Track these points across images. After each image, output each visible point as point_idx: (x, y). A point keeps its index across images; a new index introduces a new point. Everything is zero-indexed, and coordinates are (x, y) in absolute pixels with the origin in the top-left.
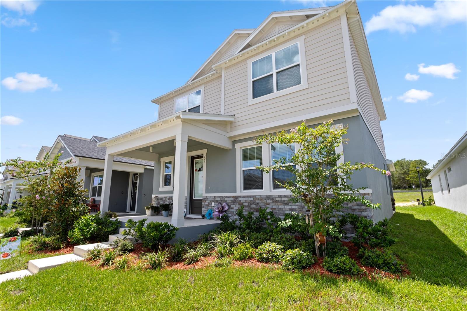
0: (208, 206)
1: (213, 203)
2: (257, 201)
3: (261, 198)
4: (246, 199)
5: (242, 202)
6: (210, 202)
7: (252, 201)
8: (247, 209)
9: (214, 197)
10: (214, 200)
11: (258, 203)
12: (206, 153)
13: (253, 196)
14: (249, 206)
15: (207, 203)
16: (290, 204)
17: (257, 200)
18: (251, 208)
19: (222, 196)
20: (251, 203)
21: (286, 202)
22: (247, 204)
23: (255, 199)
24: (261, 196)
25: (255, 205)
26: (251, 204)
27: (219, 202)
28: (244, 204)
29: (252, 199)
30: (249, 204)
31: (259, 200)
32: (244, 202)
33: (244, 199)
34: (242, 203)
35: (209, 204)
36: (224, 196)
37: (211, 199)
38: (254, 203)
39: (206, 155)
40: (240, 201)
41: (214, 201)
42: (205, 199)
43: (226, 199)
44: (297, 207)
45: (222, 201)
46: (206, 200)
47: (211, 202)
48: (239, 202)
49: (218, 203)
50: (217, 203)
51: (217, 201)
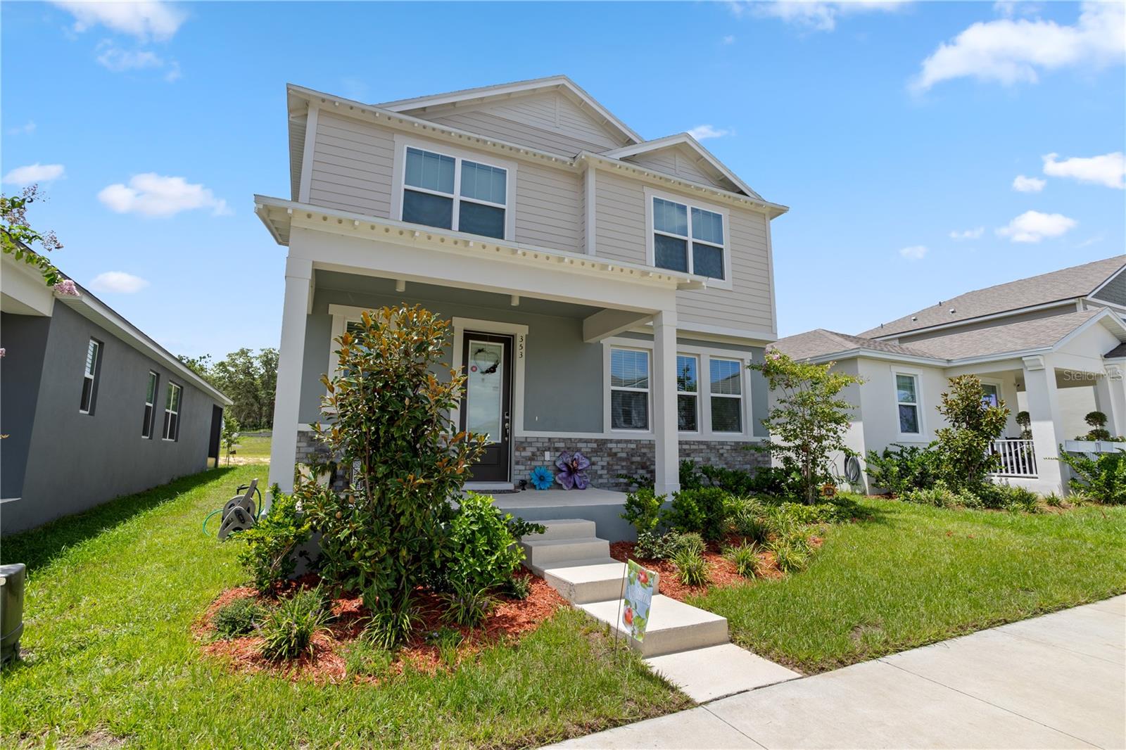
0: (533, 458)
1: (549, 452)
2: (644, 450)
3: (650, 444)
4: (624, 445)
5: (614, 451)
6: (538, 450)
7: (633, 449)
8: (624, 464)
9: (550, 439)
10: (551, 445)
11: (644, 454)
12: (526, 335)
13: (636, 441)
14: (628, 459)
15: (528, 453)
16: (692, 455)
17: (643, 447)
18: (632, 463)
19: (570, 439)
20: (632, 453)
21: (687, 452)
22: (624, 455)
23: (640, 446)
24: (650, 441)
25: (640, 456)
26: (632, 456)
27: (563, 450)
28: (619, 455)
29: (633, 446)
30: (628, 455)
31: (646, 448)
32: (620, 450)
33: (619, 445)
34: (615, 454)
35: (533, 454)
36: (576, 439)
37: (539, 445)
38: (638, 454)
39: (524, 339)
40: (611, 449)
41: (549, 449)
42: (522, 442)
43: (579, 445)
44: (701, 459)
45: (568, 448)
46: (524, 445)
47: (542, 451)
48: (609, 451)
49: (560, 453)
50: (558, 454)
51: (557, 449)
